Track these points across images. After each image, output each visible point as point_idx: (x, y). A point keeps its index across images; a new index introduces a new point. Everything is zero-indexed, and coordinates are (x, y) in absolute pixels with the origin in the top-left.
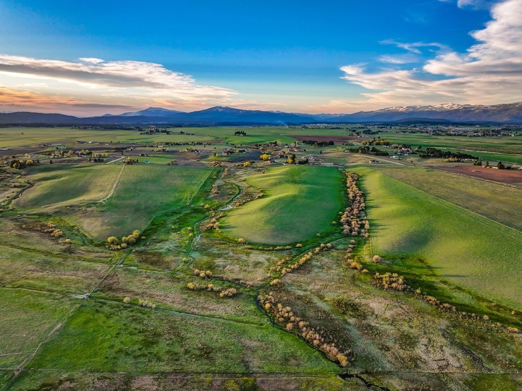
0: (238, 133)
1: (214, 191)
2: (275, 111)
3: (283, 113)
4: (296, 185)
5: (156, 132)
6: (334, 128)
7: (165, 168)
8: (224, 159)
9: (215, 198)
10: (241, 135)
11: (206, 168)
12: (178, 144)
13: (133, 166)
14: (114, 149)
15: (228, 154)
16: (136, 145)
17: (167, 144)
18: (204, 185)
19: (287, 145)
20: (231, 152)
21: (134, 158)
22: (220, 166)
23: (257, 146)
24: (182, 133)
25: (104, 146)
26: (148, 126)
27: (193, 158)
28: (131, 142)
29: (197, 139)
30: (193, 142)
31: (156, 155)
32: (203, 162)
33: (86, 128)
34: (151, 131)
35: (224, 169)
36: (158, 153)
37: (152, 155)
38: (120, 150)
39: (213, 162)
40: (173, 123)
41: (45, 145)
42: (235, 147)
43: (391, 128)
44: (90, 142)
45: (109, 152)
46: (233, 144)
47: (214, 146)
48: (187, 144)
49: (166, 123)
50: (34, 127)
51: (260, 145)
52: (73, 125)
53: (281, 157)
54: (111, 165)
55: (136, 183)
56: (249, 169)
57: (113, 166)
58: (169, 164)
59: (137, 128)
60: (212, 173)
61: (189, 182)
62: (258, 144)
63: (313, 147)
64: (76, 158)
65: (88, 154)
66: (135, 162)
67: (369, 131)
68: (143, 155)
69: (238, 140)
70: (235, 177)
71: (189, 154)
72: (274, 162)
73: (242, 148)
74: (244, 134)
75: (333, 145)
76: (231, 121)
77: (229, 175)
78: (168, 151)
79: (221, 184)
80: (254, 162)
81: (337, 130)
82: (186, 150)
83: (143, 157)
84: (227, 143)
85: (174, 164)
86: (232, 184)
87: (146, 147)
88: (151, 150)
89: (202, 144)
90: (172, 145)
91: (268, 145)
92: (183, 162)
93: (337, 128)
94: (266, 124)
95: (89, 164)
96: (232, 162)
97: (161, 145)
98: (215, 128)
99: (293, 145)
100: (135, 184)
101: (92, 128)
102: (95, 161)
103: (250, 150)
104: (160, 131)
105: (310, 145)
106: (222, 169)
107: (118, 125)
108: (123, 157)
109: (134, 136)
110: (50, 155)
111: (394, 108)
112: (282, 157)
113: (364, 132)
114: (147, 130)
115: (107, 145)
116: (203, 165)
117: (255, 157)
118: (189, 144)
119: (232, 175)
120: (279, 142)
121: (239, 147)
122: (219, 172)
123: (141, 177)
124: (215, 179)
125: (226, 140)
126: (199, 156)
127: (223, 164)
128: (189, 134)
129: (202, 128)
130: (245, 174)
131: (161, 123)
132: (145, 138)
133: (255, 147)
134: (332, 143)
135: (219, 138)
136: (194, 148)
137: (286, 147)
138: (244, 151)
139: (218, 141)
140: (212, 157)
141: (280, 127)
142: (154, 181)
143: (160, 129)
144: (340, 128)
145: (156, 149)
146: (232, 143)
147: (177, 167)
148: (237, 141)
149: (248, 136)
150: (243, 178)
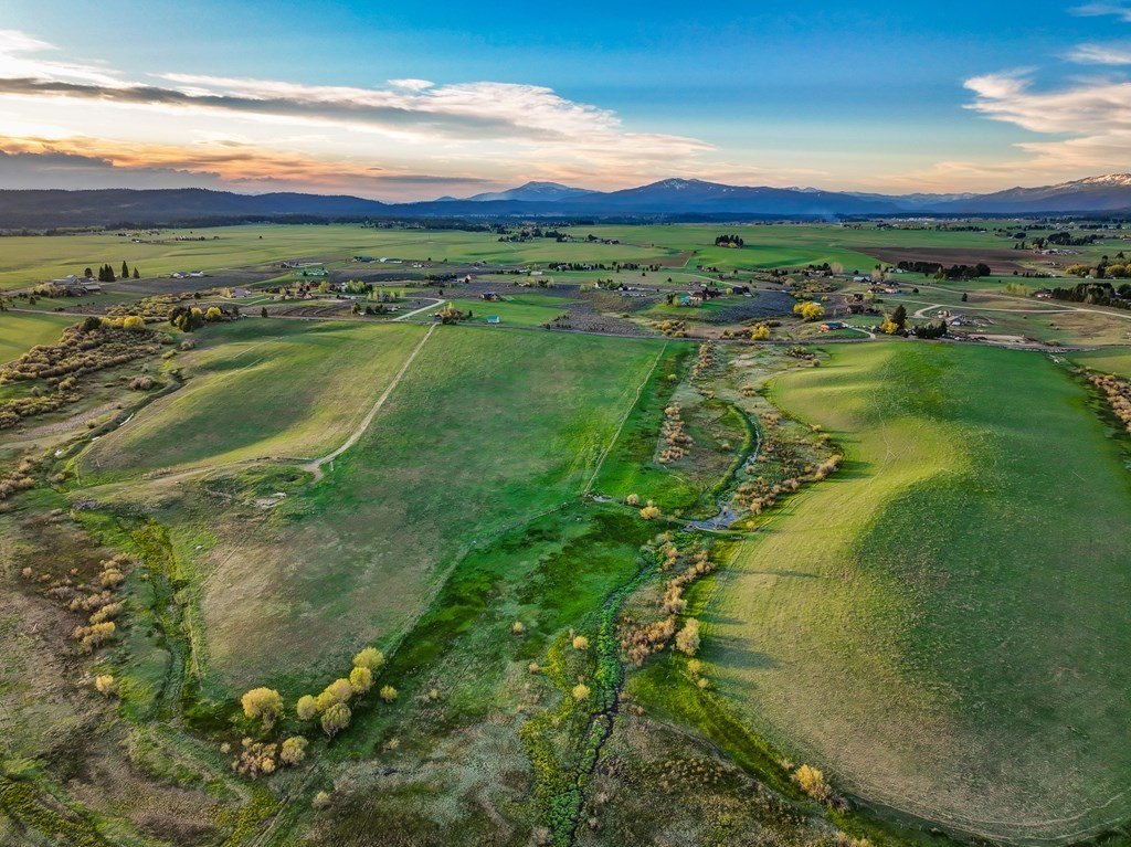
0: (724, 239)
1: (671, 432)
2: (802, 187)
3: (823, 193)
4: (945, 423)
5: (535, 236)
6: (963, 229)
7: (537, 340)
8: (693, 313)
9: (673, 465)
10: (732, 244)
11: (649, 344)
12: (578, 268)
13: (455, 328)
14: (426, 278)
15: (704, 298)
16: (478, 269)
17: (553, 266)
18: (640, 407)
19: (856, 273)
20: (710, 293)
21: (464, 306)
22: (685, 336)
23: (775, 274)
24: (592, 238)
25: (409, 270)
26: (518, 222)
27: (612, 309)
28: (473, 260)
29: (624, 254)
30: (614, 263)
31: (523, 297)
32: (638, 321)
33: (390, 226)
34: (525, 235)
35: (697, 347)
36: (527, 290)
37: (511, 298)
38: (439, 282)
39: (666, 323)
40: (575, 215)
41: (283, 266)
42: (721, 278)
43: (1119, 227)
44: (383, 260)
45: (413, 286)
46: (715, 270)
47: (668, 275)
48: (602, 267)
49: (561, 215)
50: (292, 223)
51: (785, 273)
52: (367, 218)
53: (855, 312)
54: (402, 326)
55: (444, 392)
56: (768, 347)
57: (405, 328)
58: (548, 327)
59: (496, 226)
60: (663, 361)
61: (595, 393)
62: (781, 268)
63: (931, 279)
64: (334, 301)
65: (363, 291)
66: (463, 319)
67: (1066, 235)
68: (488, 297)
69: (726, 258)
70: (732, 376)
71: (604, 295)
72: (840, 327)
73: (738, 280)
74: (739, 243)
75: (988, 275)
76: (705, 211)
77: (713, 369)
78: (551, 287)
79: (690, 404)
80: (778, 325)
81: (971, 234)
82: (597, 286)
83: (489, 304)
84: (699, 267)
85: (562, 326)
86: (724, 404)
87: (502, 273)
88: (513, 281)
89: (636, 267)
90: (564, 269)
91: (807, 274)
92: (586, 319)
93: (970, 228)
94: (787, 218)
95: (353, 319)
96: (717, 323)
97: (538, 269)
98: (666, 227)
99: (876, 274)
100: (441, 394)
101: (402, 225)
102: (369, 311)
103: (761, 287)
104: (544, 233)
105: (923, 275)
106: (690, 346)
107: (458, 220)
108: (441, 302)
109: (486, 246)
110: (277, 291)
111: (1108, 178)
112: (857, 310)
113: (1051, 238)
114: (517, 231)
115: (416, 269)
116: (637, 329)
117: (779, 310)
118: (606, 267)
119: (722, 367)
120: (836, 267)
121: (730, 279)
122: (683, 356)
123: (465, 369)
124: (672, 381)
125: (696, 258)
126: (628, 303)
127: (692, 330)
128: (607, 242)
129: (637, 228)
130: (759, 365)
131: (551, 215)
132: (507, 251)
133: (769, 276)
134: (983, 271)
135: (677, 252)
136: (617, 278)
137: (856, 278)
138: (746, 290)
139: (675, 259)
140: (661, 307)
141: (821, 225)
142: (497, 385)
143: (544, 230)
144: (977, 229)
145: (523, 280)
146: (709, 265)
147: (569, 336)
148: (724, 261)
149: (747, 247)
150: (756, 383)
